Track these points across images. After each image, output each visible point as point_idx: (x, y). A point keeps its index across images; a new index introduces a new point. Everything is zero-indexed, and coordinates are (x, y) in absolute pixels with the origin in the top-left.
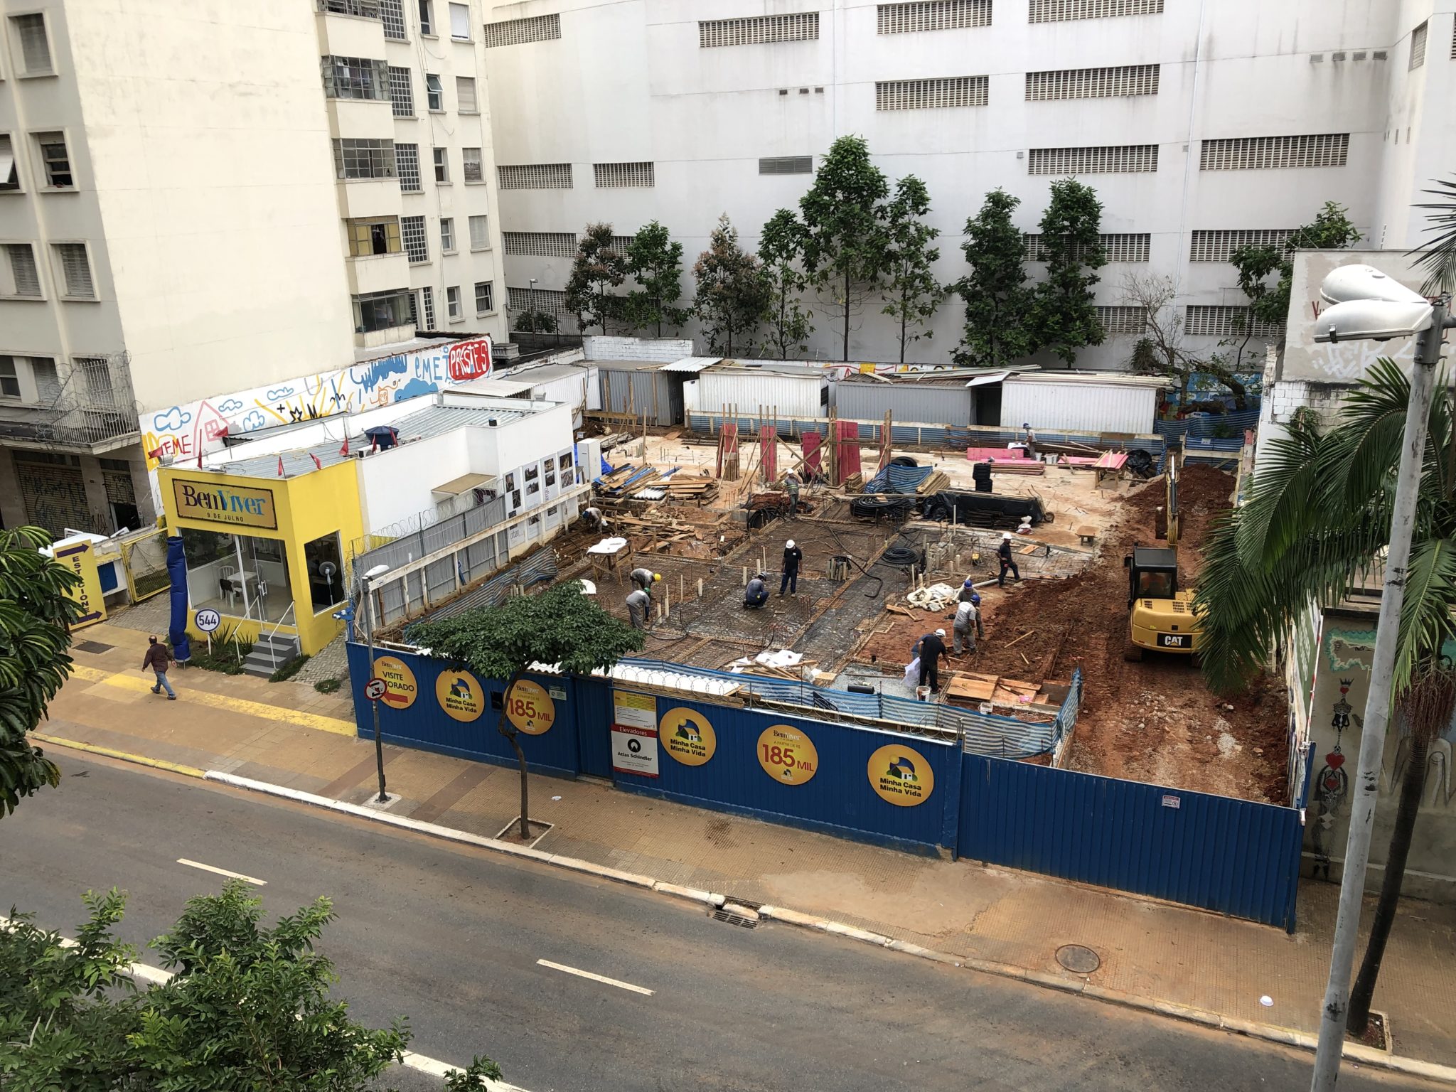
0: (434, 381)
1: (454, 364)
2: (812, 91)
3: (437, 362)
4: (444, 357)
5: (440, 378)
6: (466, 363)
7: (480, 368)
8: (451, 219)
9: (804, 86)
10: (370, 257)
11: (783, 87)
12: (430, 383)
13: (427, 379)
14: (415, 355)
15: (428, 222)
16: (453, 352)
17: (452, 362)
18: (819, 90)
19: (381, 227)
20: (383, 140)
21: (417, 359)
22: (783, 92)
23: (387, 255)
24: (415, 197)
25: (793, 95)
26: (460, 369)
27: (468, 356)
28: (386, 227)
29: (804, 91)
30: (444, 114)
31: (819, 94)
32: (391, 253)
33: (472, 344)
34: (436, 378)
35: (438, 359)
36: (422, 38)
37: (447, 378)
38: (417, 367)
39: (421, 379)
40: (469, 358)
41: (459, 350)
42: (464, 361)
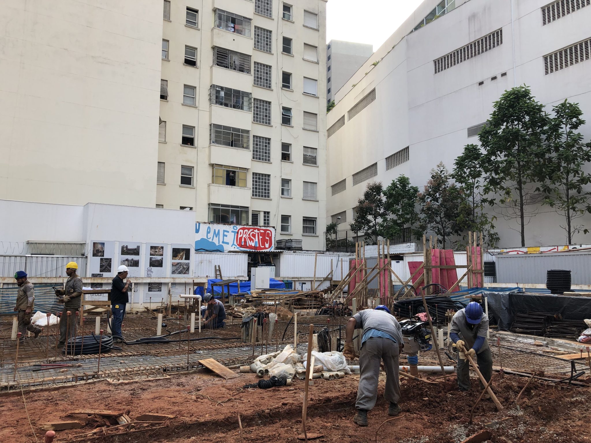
0: (221, 243)
1: (241, 238)
2: (499, 76)
3: (226, 233)
4: (232, 232)
5: (228, 243)
6: (251, 240)
7: (263, 244)
8: (290, 180)
9: (493, 76)
10: (221, 185)
11: (480, 80)
12: (217, 244)
13: (216, 241)
14: (208, 225)
15: (272, 178)
16: (241, 231)
17: (239, 236)
18: (504, 75)
19: (234, 172)
20: (242, 130)
21: (209, 228)
22: (481, 83)
23: (235, 187)
24: (264, 163)
25: (488, 83)
26: (245, 242)
27: (254, 236)
28: (237, 174)
29: (494, 78)
30: (293, 127)
31: (504, 77)
32: (238, 186)
33: (259, 230)
34: (223, 242)
35: (228, 232)
36: (282, 89)
37: (233, 244)
38: (208, 232)
39: (210, 240)
40: (255, 238)
41: (246, 230)
42: (250, 238)
